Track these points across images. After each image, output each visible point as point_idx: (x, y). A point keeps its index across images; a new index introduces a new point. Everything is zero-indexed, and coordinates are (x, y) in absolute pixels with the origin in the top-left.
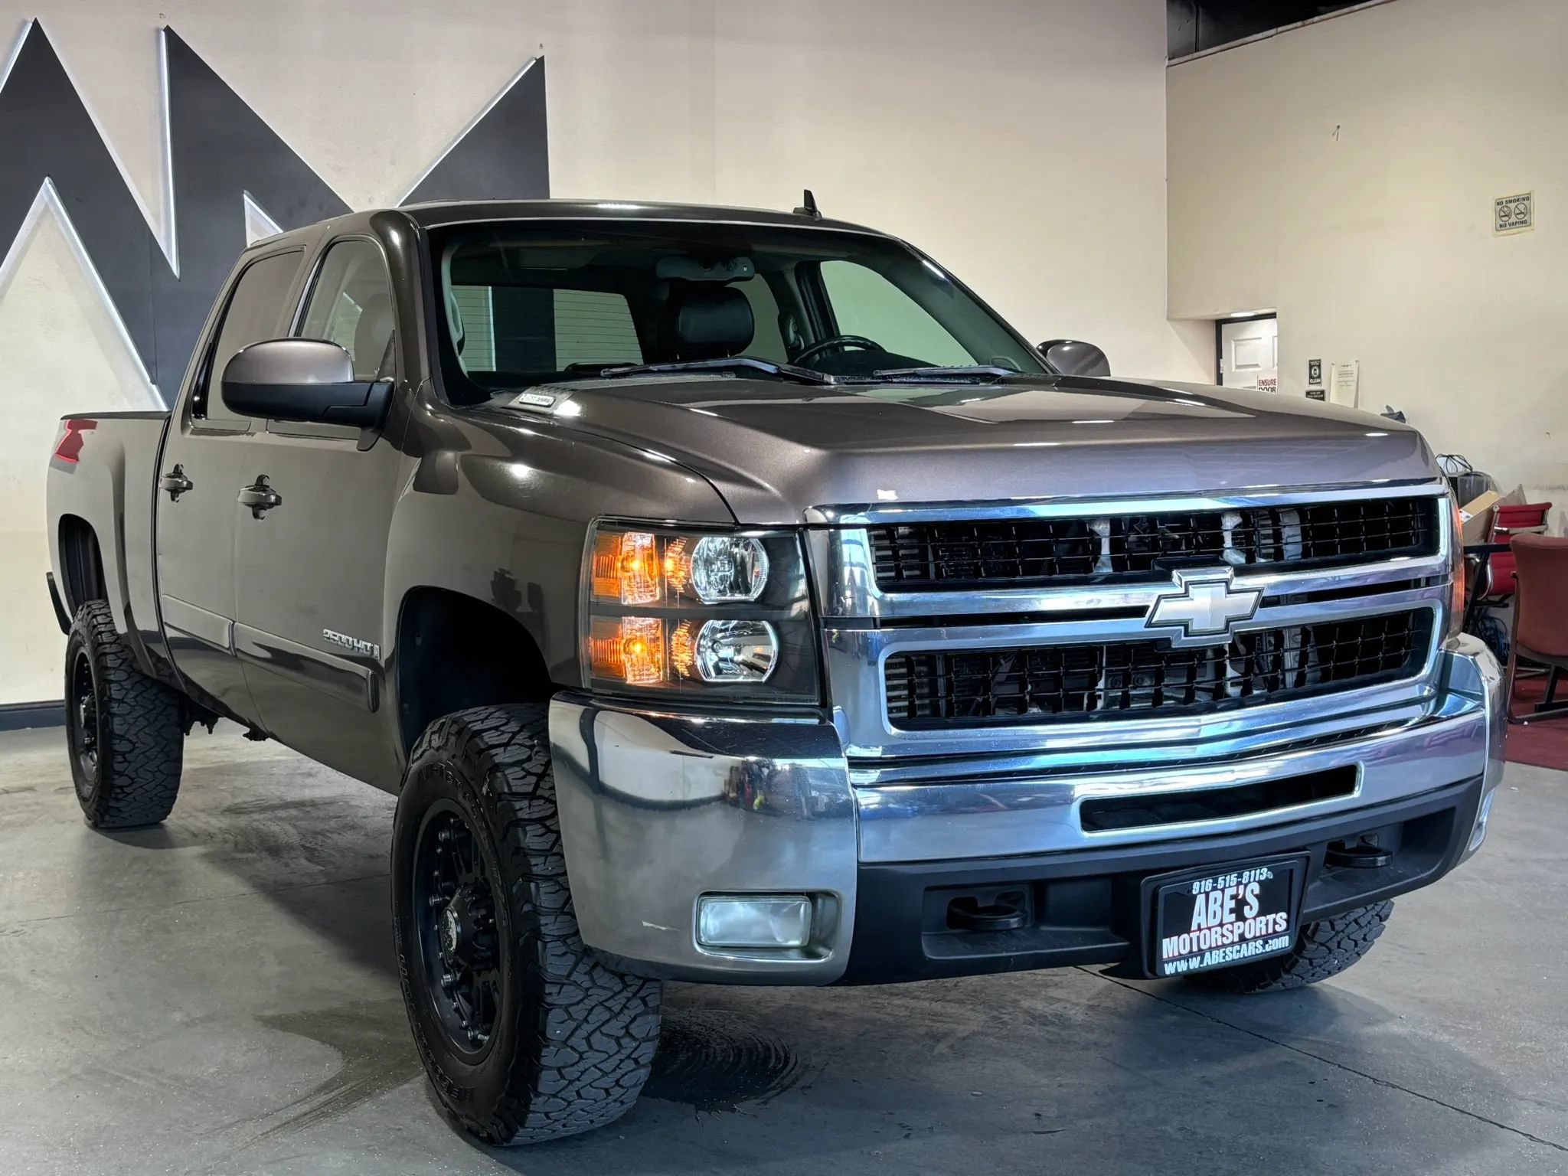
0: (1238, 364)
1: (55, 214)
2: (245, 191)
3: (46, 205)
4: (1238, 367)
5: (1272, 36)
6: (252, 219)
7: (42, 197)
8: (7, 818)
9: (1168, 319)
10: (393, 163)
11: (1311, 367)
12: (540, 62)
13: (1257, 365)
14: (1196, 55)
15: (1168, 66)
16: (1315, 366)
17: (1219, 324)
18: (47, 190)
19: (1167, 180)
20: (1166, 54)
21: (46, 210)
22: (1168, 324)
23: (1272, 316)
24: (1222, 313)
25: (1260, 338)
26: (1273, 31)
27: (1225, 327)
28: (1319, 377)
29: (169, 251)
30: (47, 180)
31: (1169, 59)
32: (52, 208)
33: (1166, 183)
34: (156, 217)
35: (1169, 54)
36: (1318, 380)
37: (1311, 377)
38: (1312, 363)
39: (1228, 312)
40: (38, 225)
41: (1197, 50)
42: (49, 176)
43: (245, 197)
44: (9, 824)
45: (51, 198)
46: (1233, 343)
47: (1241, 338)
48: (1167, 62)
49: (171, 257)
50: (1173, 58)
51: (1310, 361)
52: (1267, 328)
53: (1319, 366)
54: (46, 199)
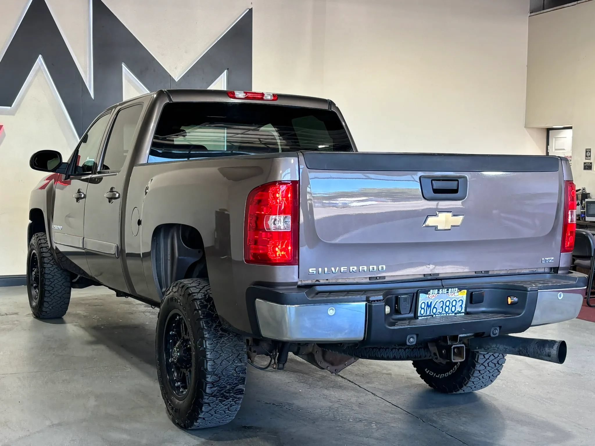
0: (556, 148)
1: (43, 70)
2: (123, 63)
3: (40, 67)
4: (556, 150)
5: (575, 5)
6: (125, 74)
7: (38, 63)
8: (4, 326)
9: (525, 127)
10: (186, 52)
11: (586, 152)
12: (251, 10)
13: (564, 149)
14: (542, 11)
15: (529, 16)
16: (588, 151)
17: (548, 130)
18: (40, 60)
19: (527, 66)
20: (529, 10)
21: (40, 68)
22: (525, 129)
23: (571, 128)
24: (549, 126)
25: (566, 137)
26: (576, 3)
27: (551, 132)
28: (590, 156)
29: (90, 87)
30: (40, 56)
31: (530, 13)
32: (42, 68)
33: (526, 67)
34: (85, 72)
35: (530, 11)
36: (589, 158)
37: (586, 156)
38: (587, 150)
39: (552, 125)
40: (36, 75)
41: (544, 9)
42: (41, 54)
43: (123, 65)
44: (4, 330)
45: (42, 64)
46: (554, 139)
47: (557, 137)
48: (529, 14)
49: (91, 90)
50: (532, 12)
51: (586, 149)
52: (568, 133)
53: (590, 152)
54: (40, 64)
